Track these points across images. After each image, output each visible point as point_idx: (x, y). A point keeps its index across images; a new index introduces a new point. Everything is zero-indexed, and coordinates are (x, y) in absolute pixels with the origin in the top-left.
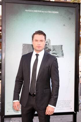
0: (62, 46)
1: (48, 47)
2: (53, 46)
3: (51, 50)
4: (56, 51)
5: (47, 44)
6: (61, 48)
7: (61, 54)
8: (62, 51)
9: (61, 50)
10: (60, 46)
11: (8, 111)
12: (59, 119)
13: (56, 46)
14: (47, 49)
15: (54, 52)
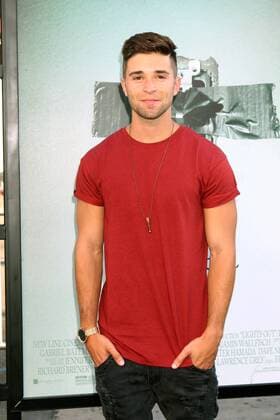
0: (269, 87)
1: (209, 94)
2: (232, 90)
3: (221, 106)
4: (243, 110)
5: (203, 79)
6: (265, 97)
7: (268, 124)
8: (272, 112)
9: (268, 106)
10: (262, 88)
11: (36, 382)
12: (269, 414)
13: (242, 87)
14: (204, 104)
15: (234, 115)
